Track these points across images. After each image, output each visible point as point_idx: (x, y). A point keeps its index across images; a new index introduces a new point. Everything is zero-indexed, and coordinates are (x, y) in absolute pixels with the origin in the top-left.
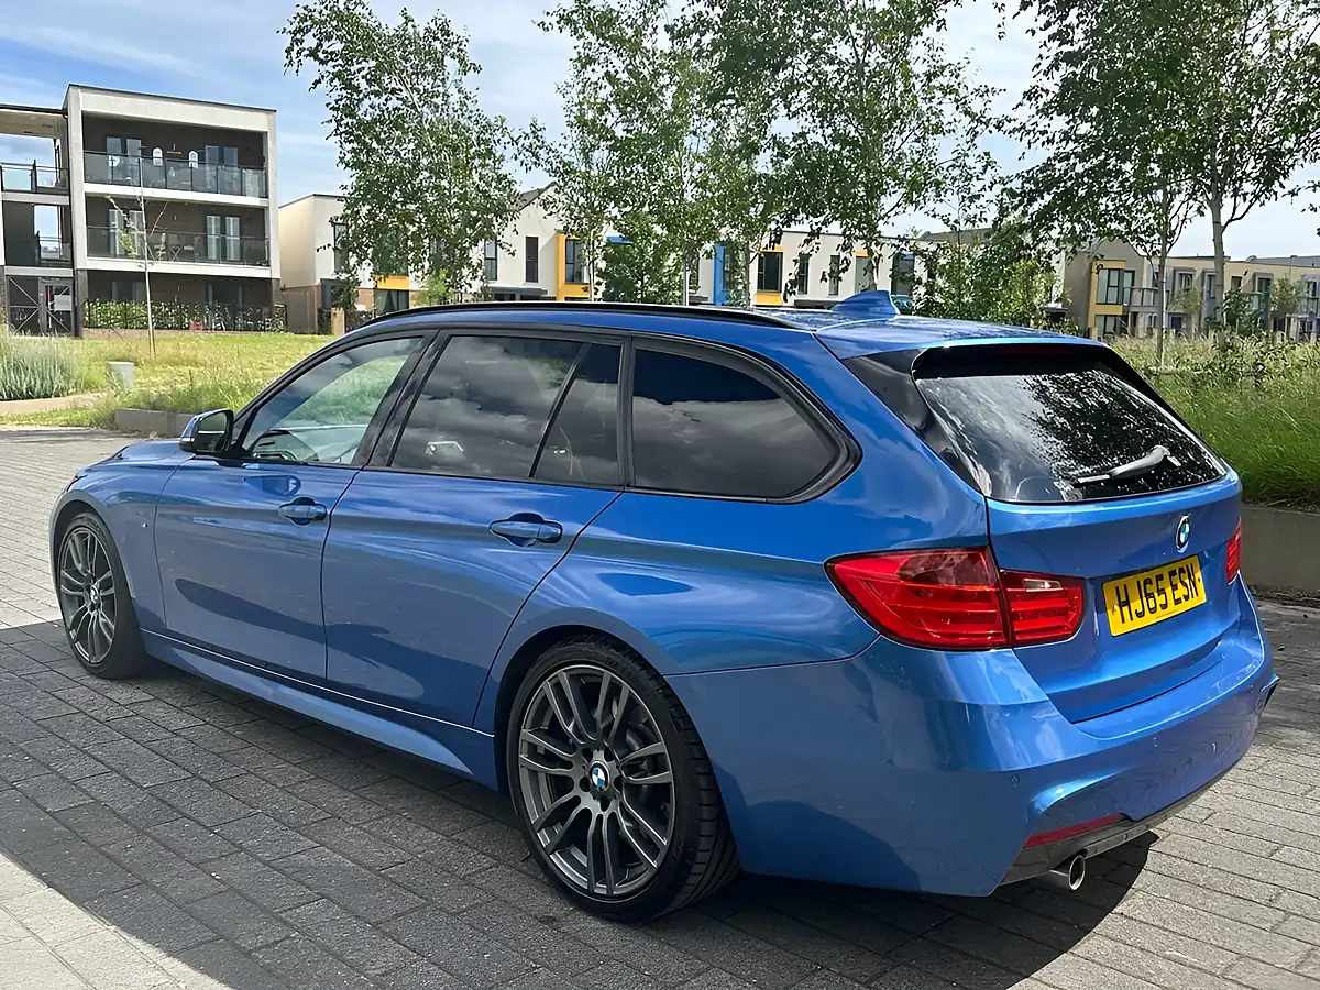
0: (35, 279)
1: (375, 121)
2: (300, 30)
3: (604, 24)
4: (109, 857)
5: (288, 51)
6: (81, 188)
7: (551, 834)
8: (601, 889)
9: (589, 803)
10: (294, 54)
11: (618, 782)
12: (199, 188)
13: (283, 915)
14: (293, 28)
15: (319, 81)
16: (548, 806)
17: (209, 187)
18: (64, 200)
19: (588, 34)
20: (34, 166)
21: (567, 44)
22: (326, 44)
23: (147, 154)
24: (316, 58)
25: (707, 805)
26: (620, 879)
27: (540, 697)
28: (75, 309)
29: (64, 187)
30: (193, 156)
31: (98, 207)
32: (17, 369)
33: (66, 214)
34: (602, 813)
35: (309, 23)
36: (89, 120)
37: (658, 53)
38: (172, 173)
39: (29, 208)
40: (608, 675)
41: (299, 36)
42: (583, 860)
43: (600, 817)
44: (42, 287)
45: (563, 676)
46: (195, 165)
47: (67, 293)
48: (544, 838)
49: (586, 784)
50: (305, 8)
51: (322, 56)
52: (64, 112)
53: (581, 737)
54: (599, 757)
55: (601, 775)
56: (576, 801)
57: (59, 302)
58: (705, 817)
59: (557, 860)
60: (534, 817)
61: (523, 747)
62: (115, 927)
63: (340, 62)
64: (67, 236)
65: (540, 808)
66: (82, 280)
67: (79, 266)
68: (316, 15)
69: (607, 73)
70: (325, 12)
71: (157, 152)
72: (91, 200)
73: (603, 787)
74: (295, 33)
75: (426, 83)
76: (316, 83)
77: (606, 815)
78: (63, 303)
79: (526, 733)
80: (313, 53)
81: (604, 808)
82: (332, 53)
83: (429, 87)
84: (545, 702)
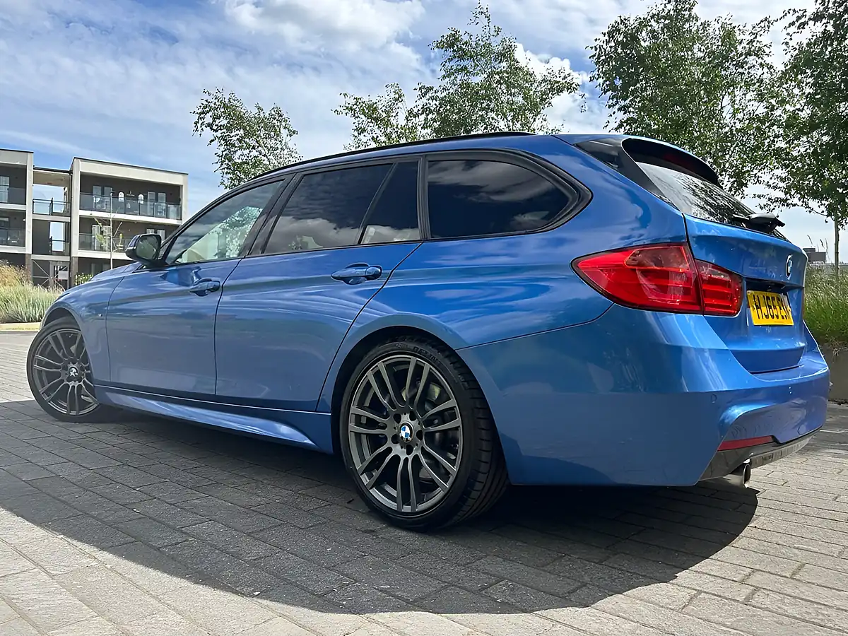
0: (48, 262)
1: (244, 163)
2: (203, 113)
3: (371, 112)
4: (64, 502)
5: (196, 123)
6: (78, 213)
7: (370, 477)
8: (407, 509)
9: (398, 450)
10: (199, 125)
11: (419, 434)
12: (143, 213)
13: (183, 529)
14: (199, 111)
15: (213, 141)
16: (369, 458)
17: (149, 214)
18: (68, 219)
19: (362, 116)
20: (52, 201)
21: (350, 122)
22: (217, 121)
23: (116, 196)
24: (211, 129)
25: (485, 440)
26: (420, 501)
27: (364, 384)
28: (70, 278)
29: (68, 212)
30: (141, 196)
31: (86, 223)
32: (34, 306)
33: (68, 227)
34: (407, 456)
35: (208, 109)
36: (84, 177)
37: (399, 127)
38: (129, 206)
39: (47, 224)
40: (414, 360)
41: (202, 116)
42: (394, 493)
43: (406, 460)
44: (52, 267)
45: (381, 365)
46: (142, 202)
47: (66, 270)
48: (365, 479)
49: (396, 439)
50: (207, 101)
51: (215, 127)
52: (71, 172)
53: (393, 406)
54: (405, 418)
55: (408, 430)
56: (389, 450)
57: (62, 275)
58: (484, 449)
59: (375, 493)
60: (359, 466)
61: (352, 418)
62: (62, 536)
63: (225, 130)
64: (68, 239)
65: (363, 459)
66: (75, 262)
67: (73, 255)
68: (212, 105)
69: (373, 138)
70: (217, 104)
71: (121, 195)
72: (82, 219)
73: (409, 438)
74: (201, 113)
75: (271, 143)
76: (212, 141)
77: (410, 457)
78: (63, 275)
79: (354, 410)
80: (210, 126)
81: (409, 453)
82: (221, 125)
83: (272, 145)
84: (369, 385)
